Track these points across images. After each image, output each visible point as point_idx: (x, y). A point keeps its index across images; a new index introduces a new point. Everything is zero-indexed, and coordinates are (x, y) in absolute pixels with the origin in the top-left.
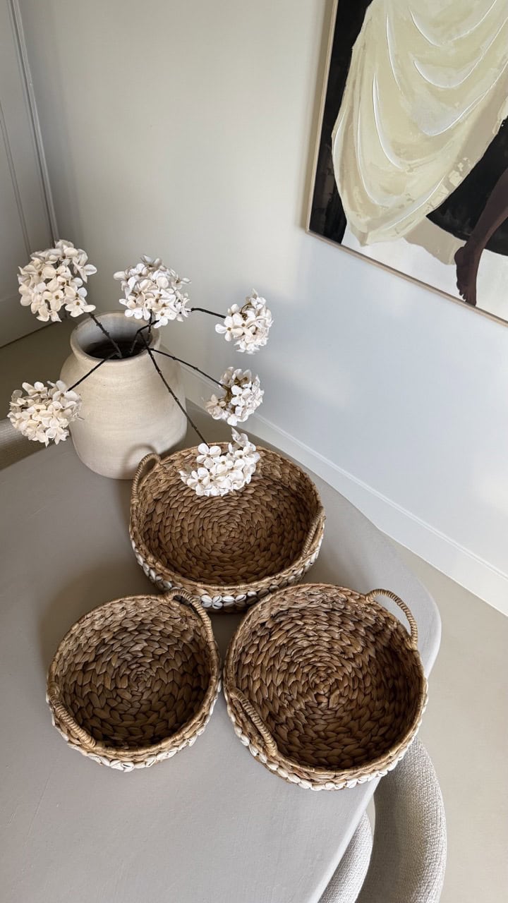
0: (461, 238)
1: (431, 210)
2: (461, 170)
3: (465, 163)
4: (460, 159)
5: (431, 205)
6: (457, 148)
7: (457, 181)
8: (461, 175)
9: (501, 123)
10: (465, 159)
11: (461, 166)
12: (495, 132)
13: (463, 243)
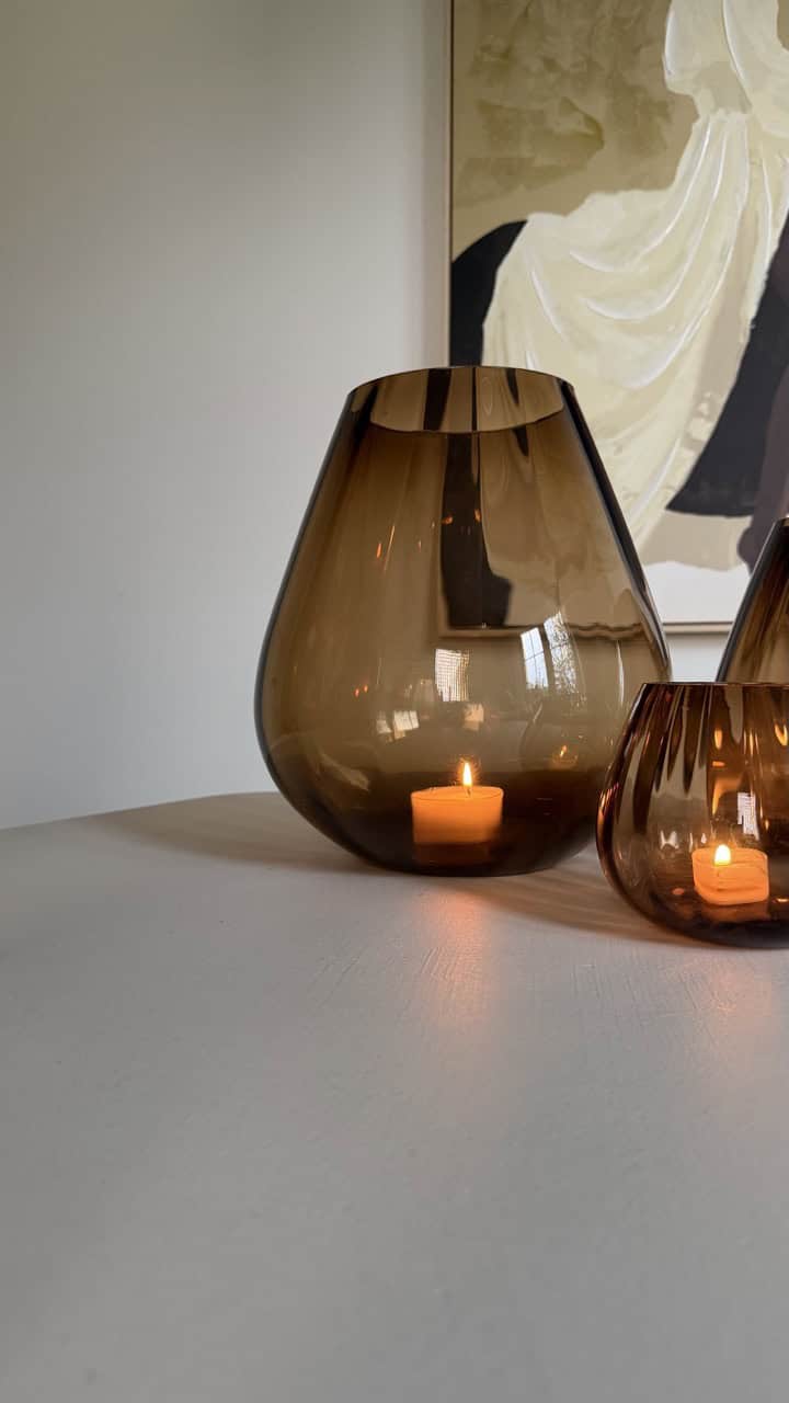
0: (740, 513)
1: (671, 494)
2: (706, 413)
3: (711, 401)
4: (699, 399)
5: (670, 487)
6: (691, 387)
7: (704, 431)
8: (708, 418)
9: (749, 323)
10: (708, 395)
11: (704, 407)
12: (743, 339)
13: (745, 522)
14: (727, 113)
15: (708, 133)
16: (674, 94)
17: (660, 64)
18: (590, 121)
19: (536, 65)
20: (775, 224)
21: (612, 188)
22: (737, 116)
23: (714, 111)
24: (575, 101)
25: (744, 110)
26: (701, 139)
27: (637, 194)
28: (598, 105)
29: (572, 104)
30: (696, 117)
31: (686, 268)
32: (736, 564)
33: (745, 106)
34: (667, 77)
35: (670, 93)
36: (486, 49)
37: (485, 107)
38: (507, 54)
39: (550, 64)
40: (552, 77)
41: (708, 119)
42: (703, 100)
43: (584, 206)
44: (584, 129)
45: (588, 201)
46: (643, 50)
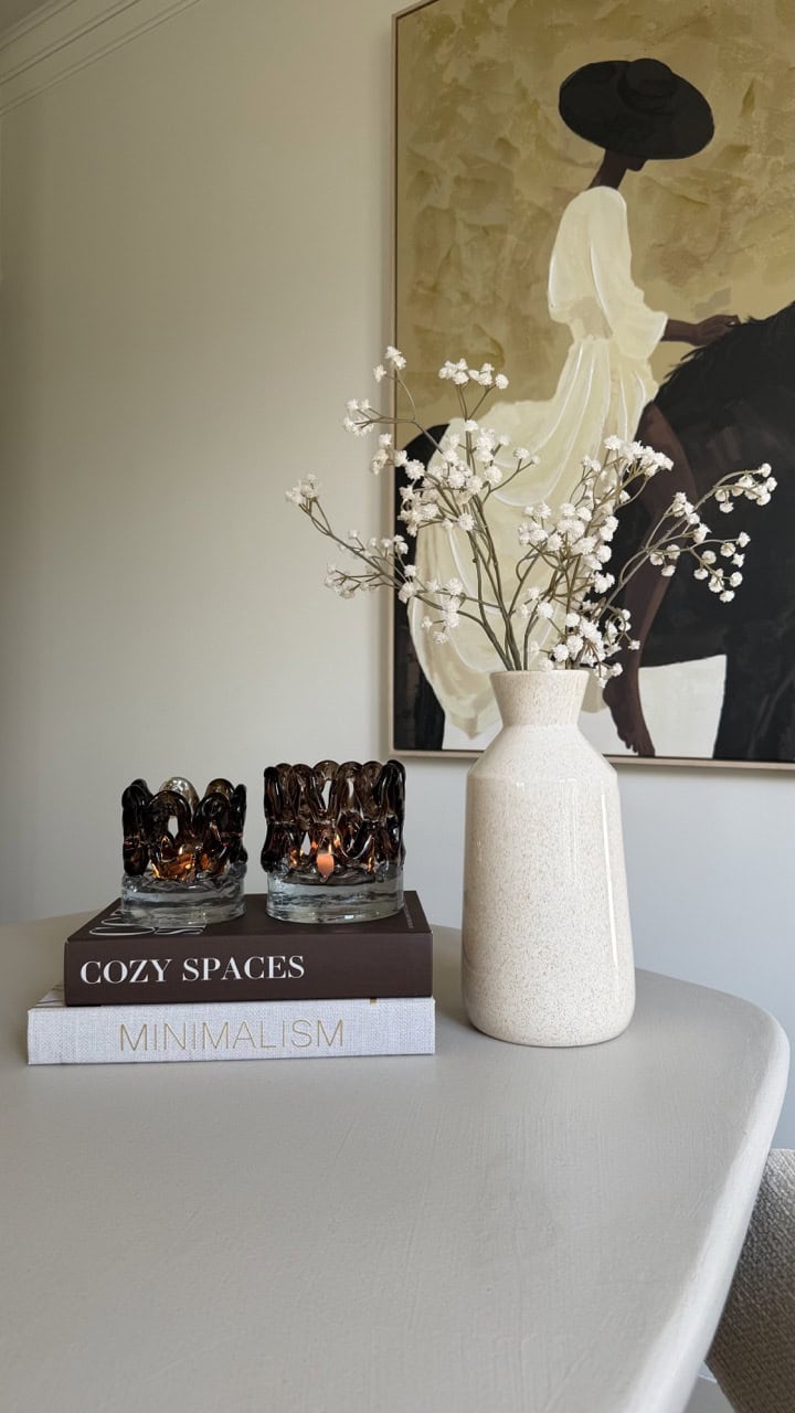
14: (595, 339)
15: (581, 353)
16: (555, 322)
17: (545, 298)
18: (495, 343)
19: (456, 297)
20: (631, 431)
22: (602, 341)
23: (585, 337)
24: (484, 327)
25: (607, 337)
26: (575, 359)
27: (527, 402)
28: (500, 331)
29: (480, 328)
30: (571, 341)
31: (563, 466)
32: (603, 707)
33: (607, 333)
34: (551, 310)
35: (551, 321)
36: (420, 283)
37: (418, 330)
38: (434, 289)
39: (466, 296)
40: (467, 308)
41: (580, 344)
42: (576, 328)
43: (490, 413)
44: (490, 350)
45: (493, 409)
46: (534, 287)
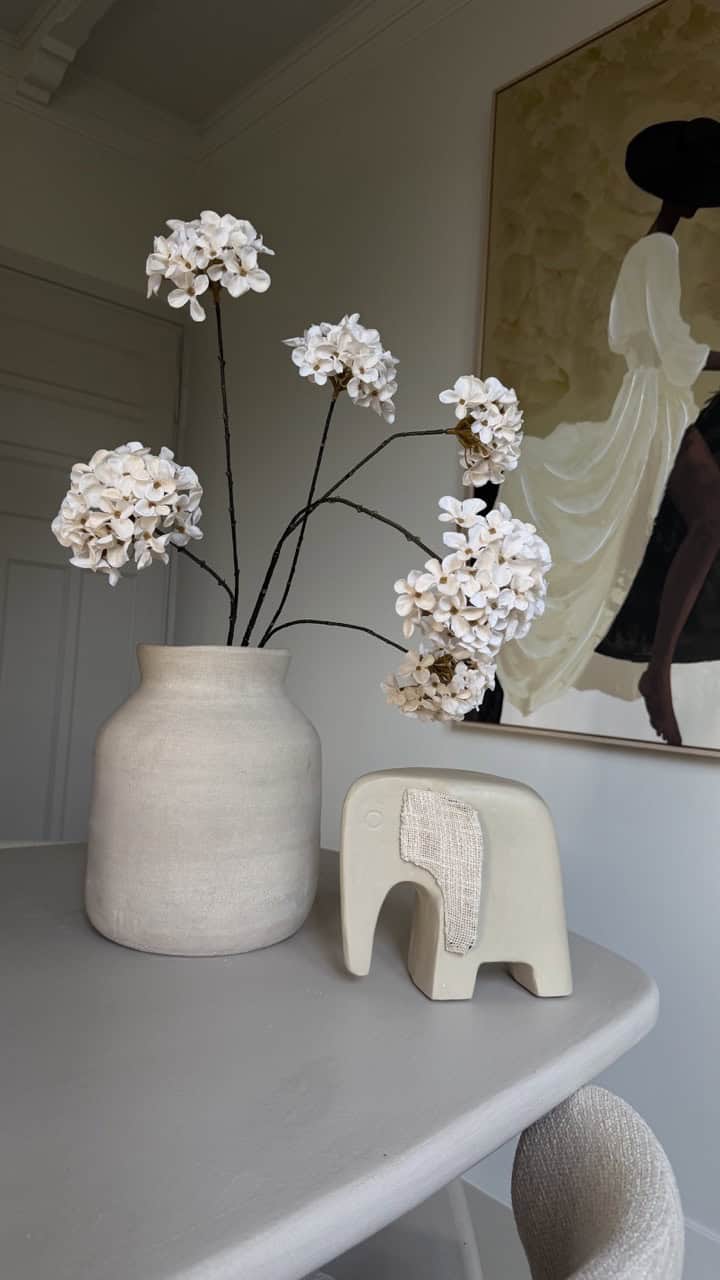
0: (641, 660)
1: (598, 641)
2: (622, 584)
6: (614, 564)
9: (653, 520)
14: (646, 367)
15: (634, 380)
18: (562, 372)
19: (532, 332)
21: (572, 420)
22: (652, 370)
23: (638, 366)
25: (656, 366)
26: (629, 386)
27: (586, 423)
29: (552, 360)
31: (613, 480)
33: (657, 363)
34: (609, 340)
35: (610, 352)
36: (504, 320)
40: (541, 341)
41: (632, 374)
42: (631, 359)
43: (555, 431)
44: (557, 378)
45: (558, 428)
46: (597, 323)
